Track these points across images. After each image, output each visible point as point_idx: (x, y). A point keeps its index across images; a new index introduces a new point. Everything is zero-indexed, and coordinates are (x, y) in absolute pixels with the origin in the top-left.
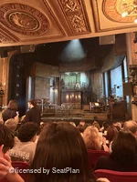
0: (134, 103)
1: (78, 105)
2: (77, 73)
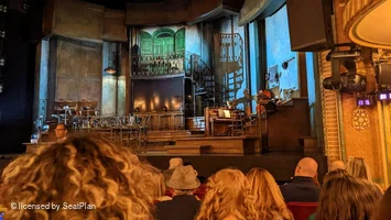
2: (175, 29)
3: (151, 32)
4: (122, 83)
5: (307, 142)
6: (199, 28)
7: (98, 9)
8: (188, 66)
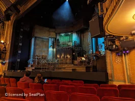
2: (70, 34)
3: (63, 35)
4: (55, 50)
7: (48, 29)
8: (74, 44)
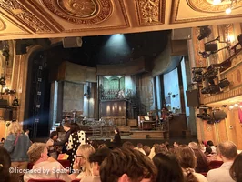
0: (199, 116)
1: (122, 120)
2: (120, 77)
3: (108, 77)
4: (92, 101)
5: (187, 133)
6: (131, 77)
